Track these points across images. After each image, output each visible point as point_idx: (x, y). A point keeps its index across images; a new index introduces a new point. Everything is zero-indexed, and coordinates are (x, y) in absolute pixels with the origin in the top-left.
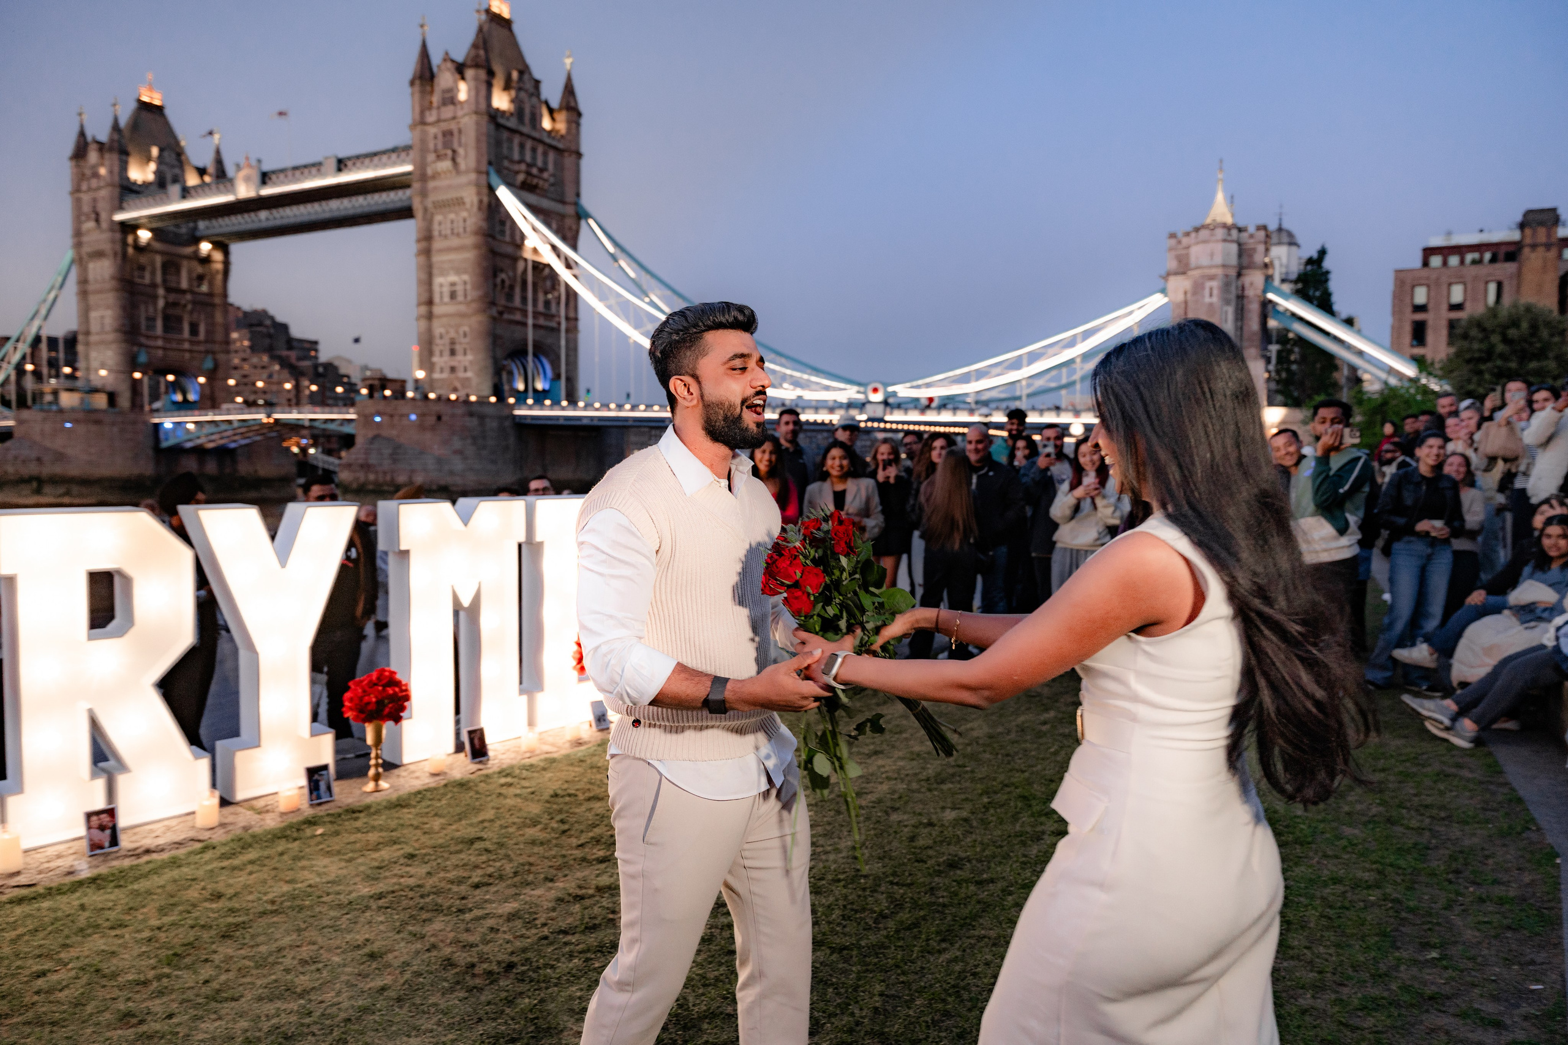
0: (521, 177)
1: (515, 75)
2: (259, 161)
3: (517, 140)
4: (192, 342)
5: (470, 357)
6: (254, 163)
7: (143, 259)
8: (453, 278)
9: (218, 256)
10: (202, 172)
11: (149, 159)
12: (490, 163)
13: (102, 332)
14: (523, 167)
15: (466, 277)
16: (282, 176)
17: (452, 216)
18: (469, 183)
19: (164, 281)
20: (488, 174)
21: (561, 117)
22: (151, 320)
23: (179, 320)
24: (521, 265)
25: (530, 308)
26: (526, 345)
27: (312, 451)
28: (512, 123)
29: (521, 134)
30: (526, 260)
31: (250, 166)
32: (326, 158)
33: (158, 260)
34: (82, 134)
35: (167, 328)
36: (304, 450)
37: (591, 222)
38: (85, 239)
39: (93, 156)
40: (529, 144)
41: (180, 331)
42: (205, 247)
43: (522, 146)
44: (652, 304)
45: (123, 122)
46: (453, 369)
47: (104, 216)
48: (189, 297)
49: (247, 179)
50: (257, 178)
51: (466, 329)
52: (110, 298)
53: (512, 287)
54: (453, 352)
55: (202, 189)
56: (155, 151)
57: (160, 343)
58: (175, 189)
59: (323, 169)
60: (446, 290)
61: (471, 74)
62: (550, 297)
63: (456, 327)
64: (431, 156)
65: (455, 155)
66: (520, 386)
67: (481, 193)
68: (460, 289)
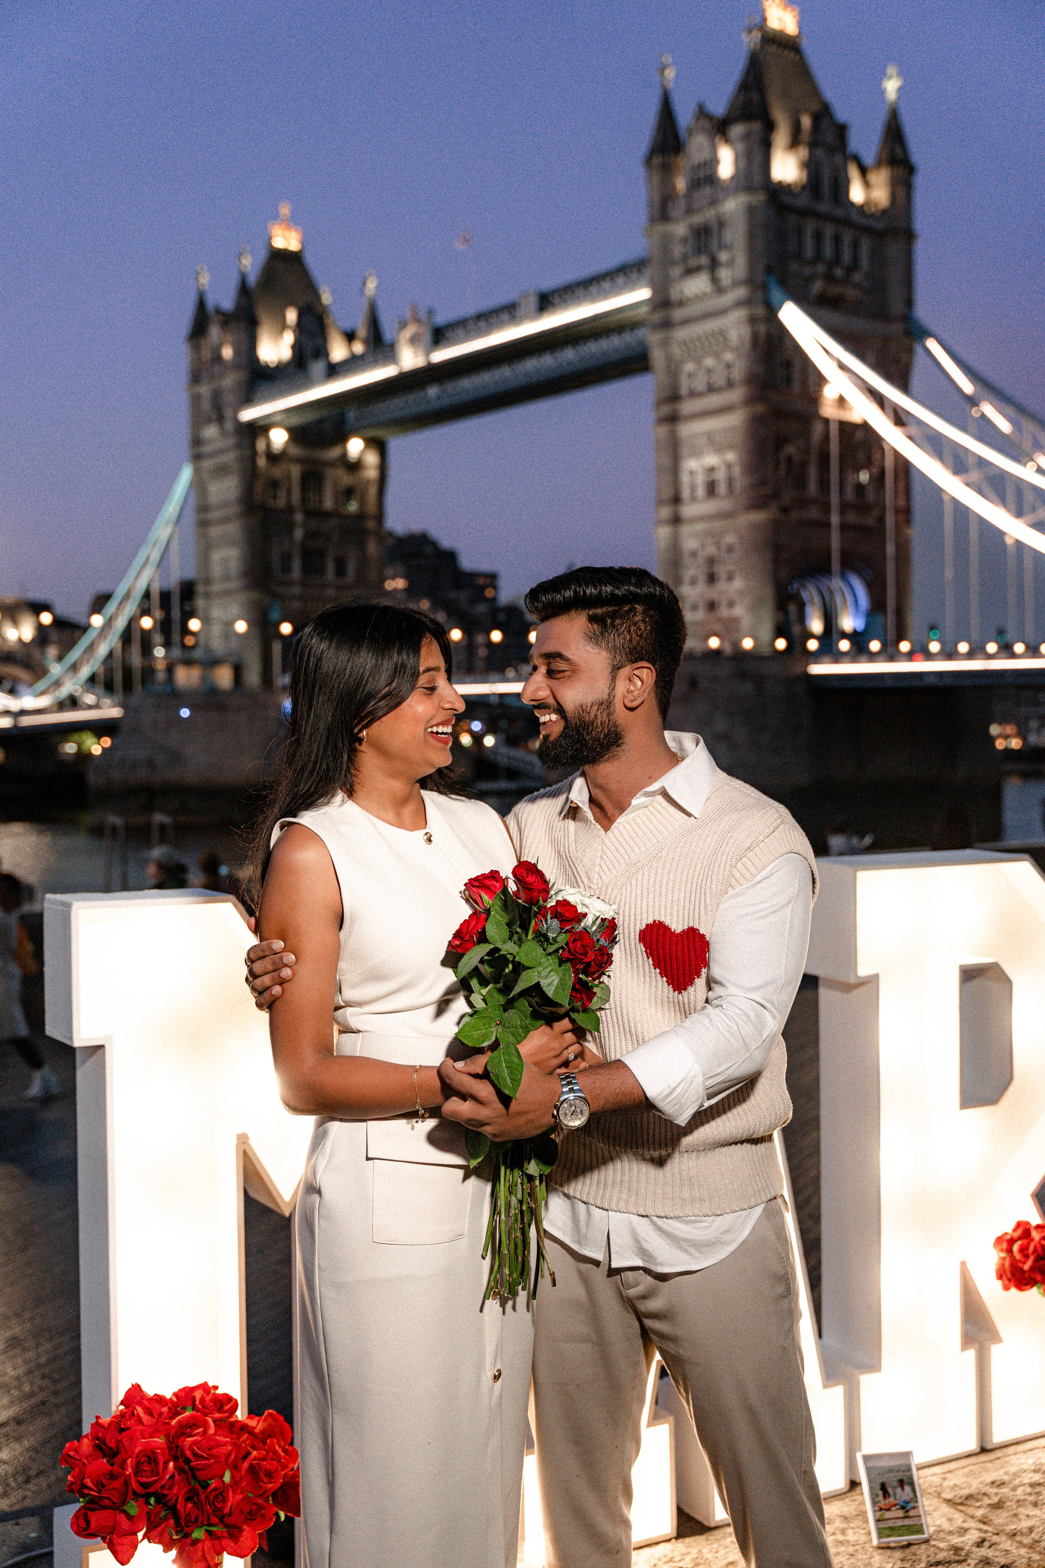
0: (817, 286)
1: (806, 122)
2: (431, 312)
3: (810, 226)
4: (340, 588)
5: (738, 584)
6: (423, 314)
7: (277, 472)
8: (711, 460)
9: (372, 459)
10: (351, 338)
11: (283, 327)
12: (769, 270)
13: (226, 578)
14: (821, 268)
15: (731, 456)
16: (460, 332)
17: (709, 362)
18: (738, 304)
19: (304, 500)
20: (765, 287)
21: (881, 180)
22: (286, 558)
23: (321, 555)
24: (818, 429)
25: (834, 498)
26: (829, 559)
27: (489, 741)
28: (803, 201)
29: (818, 216)
30: (826, 421)
31: (417, 320)
32: (526, 295)
33: (296, 471)
34: (201, 304)
35: (306, 570)
36: (478, 738)
37: (932, 345)
38: (206, 449)
39: (215, 332)
40: (829, 231)
41: (322, 571)
42: (355, 446)
43: (818, 236)
44: (1040, 471)
45: (253, 279)
46: (712, 606)
47: (228, 413)
48: (333, 522)
49: (414, 341)
50: (427, 338)
51: (730, 539)
52: (234, 528)
53: (804, 465)
54: (712, 579)
55: (352, 363)
56: (292, 316)
57: (296, 590)
58: (318, 368)
59: (520, 312)
60: (700, 480)
61: (737, 130)
62: (864, 477)
63: (716, 537)
64: (676, 271)
65: (714, 265)
66: (816, 626)
67: (752, 320)
68: (721, 476)
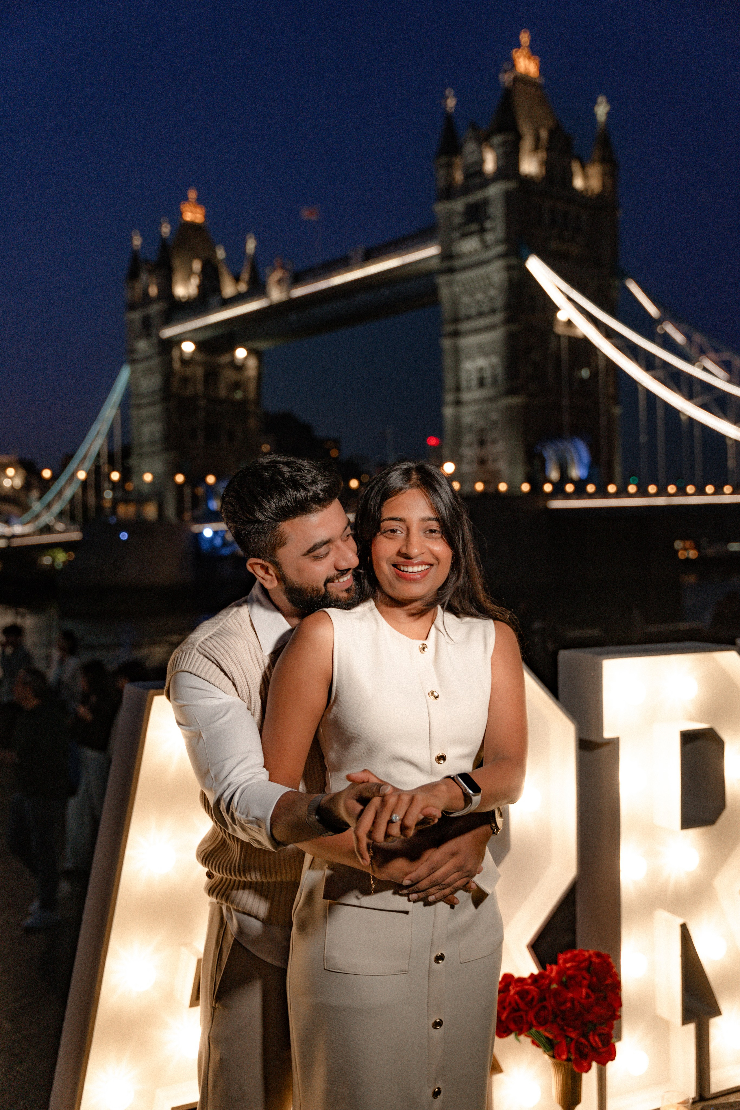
0: (554, 245)
1: (544, 134)
5: (501, 446)
6: (286, 265)
7: (188, 372)
8: (481, 362)
9: (253, 362)
10: (237, 279)
11: (190, 273)
12: (520, 234)
13: (152, 443)
14: (555, 231)
15: (495, 360)
16: (308, 275)
17: (480, 296)
18: (500, 256)
19: (206, 391)
20: (517, 244)
21: (596, 173)
22: (194, 430)
23: (218, 428)
24: (554, 343)
25: (566, 389)
26: (561, 428)
28: (543, 188)
29: (553, 196)
30: (559, 336)
31: (283, 268)
32: (354, 252)
33: (200, 371)
34: (135, 260)
35: (208, 438)
37: (632, 284)
38: (139, 356)
39: (144, 276)
40: (561, 206)
41: (219, 439)
42: (241, 354)
43: (553, 210)
44: (705, 369)
46: (482, 462)
47: (153, 333)
48: (226, 406)
49: (280, 283)
50: (289, 280)
51: (495, 416)
52: (157, 410)
53: (545, 366)
54: (483, 443)
55: (239, 299)
56: (197, 266)
58: (214, 300)
59: (352, 263)
60: (475, 377)
61: (497, 139)
62: (585, 373)
63: (484, 414)
64: (456, 234)
65: (482, 231)
66: (554, 475)
67: (509, 268)
68: (488, 374)
